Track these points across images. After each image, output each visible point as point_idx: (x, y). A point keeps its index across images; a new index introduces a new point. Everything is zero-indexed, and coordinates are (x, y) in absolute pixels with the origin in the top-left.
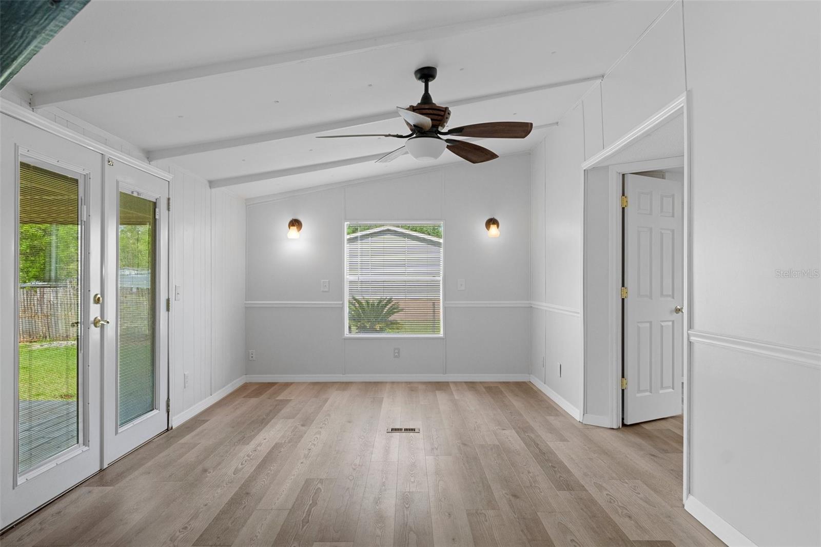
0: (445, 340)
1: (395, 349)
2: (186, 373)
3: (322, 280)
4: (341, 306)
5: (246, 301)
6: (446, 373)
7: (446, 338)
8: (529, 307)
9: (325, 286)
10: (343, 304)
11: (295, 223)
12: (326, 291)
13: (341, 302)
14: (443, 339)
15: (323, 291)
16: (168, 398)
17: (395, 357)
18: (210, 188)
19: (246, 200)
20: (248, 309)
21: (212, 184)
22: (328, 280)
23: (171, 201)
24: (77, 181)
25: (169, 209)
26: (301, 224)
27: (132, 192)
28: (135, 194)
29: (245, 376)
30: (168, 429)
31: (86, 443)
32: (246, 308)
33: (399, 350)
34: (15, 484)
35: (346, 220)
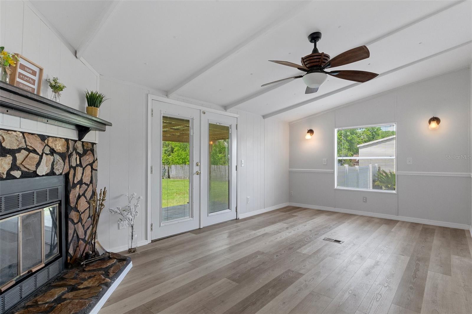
0: (397, 195)
1: (364, 197)
2: (248, 197)
3: (324, 159)
4: (333, 172)
5: (289, 169)
6: (398, 215)
7: (398, 194)
8: (469, 177)
9: (325, 162)
10: (334, 171)
11: (311, 131)
12: (325, 165)
13: (333, 170)
14: (396, 194)
15: (324, 165)
16: (237, 206)
17: (364, 202)
18: (264, 119)
19: (289, 123)
20: (290, 172)
21: (264, 117)
22: (326, 159)
23: (238, 126)
24: (188, 121)
25: (237, 129)
26: (313, 131)
27: (217, 124)
28: (218, 124)
29: (288, 203)
30: (236, 219)
31: (192, 217)
32: (289, 172)
33: (366, 198)
34: (160, 226)
35: (336, 127)
